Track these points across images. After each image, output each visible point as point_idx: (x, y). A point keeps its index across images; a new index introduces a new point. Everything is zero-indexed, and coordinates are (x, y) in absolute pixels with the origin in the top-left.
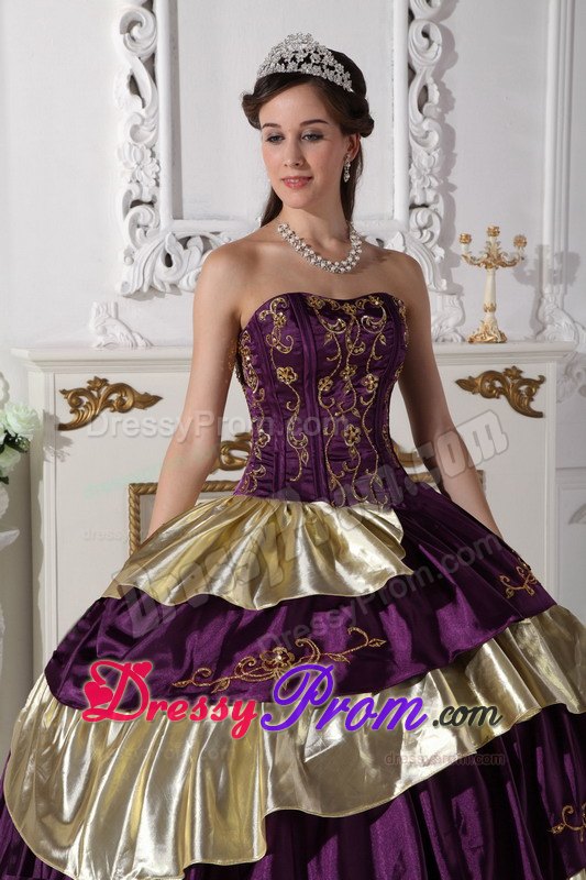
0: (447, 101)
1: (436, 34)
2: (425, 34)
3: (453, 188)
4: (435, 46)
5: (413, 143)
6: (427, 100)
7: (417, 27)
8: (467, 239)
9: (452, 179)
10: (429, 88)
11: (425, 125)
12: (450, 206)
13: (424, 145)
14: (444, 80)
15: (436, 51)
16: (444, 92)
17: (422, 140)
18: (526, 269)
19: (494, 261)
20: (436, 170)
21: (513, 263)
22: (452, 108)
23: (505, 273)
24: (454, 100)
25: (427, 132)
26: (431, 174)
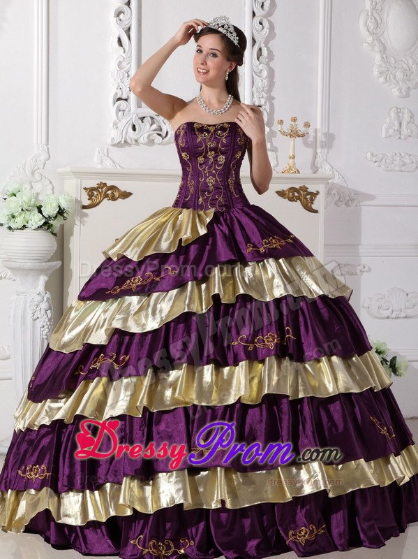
0: (271, 56)
1: (266, 24)
2: (261, 23)
3: (273, 98)
4: (265, 29)
5: (254, 75)
6: (261, 55)
7: (257, 20)
8: (281, 122)
9: (272, 94)
10: (262, 49)
11: (260, 67)
12: (272, 106)
13: (260, 76)
14: (269, 45)
15: (266, 31)
16: (270, 52)
17: (259, 74)
18: (309, 140)
19: (294, 134)
20: (266, 89)
21: (303, 135)
22: (273, 59)
23: (299, 140)
24: (274, 56)
25: (261, 70)
26: (263, 91)
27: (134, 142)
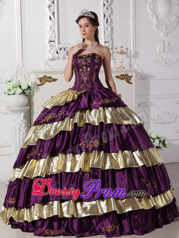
6: (108, 21)
14: (111, 17)
16: (111, 20)
17: (107, 29)
22: (113, 23)
27: (57, 58)
